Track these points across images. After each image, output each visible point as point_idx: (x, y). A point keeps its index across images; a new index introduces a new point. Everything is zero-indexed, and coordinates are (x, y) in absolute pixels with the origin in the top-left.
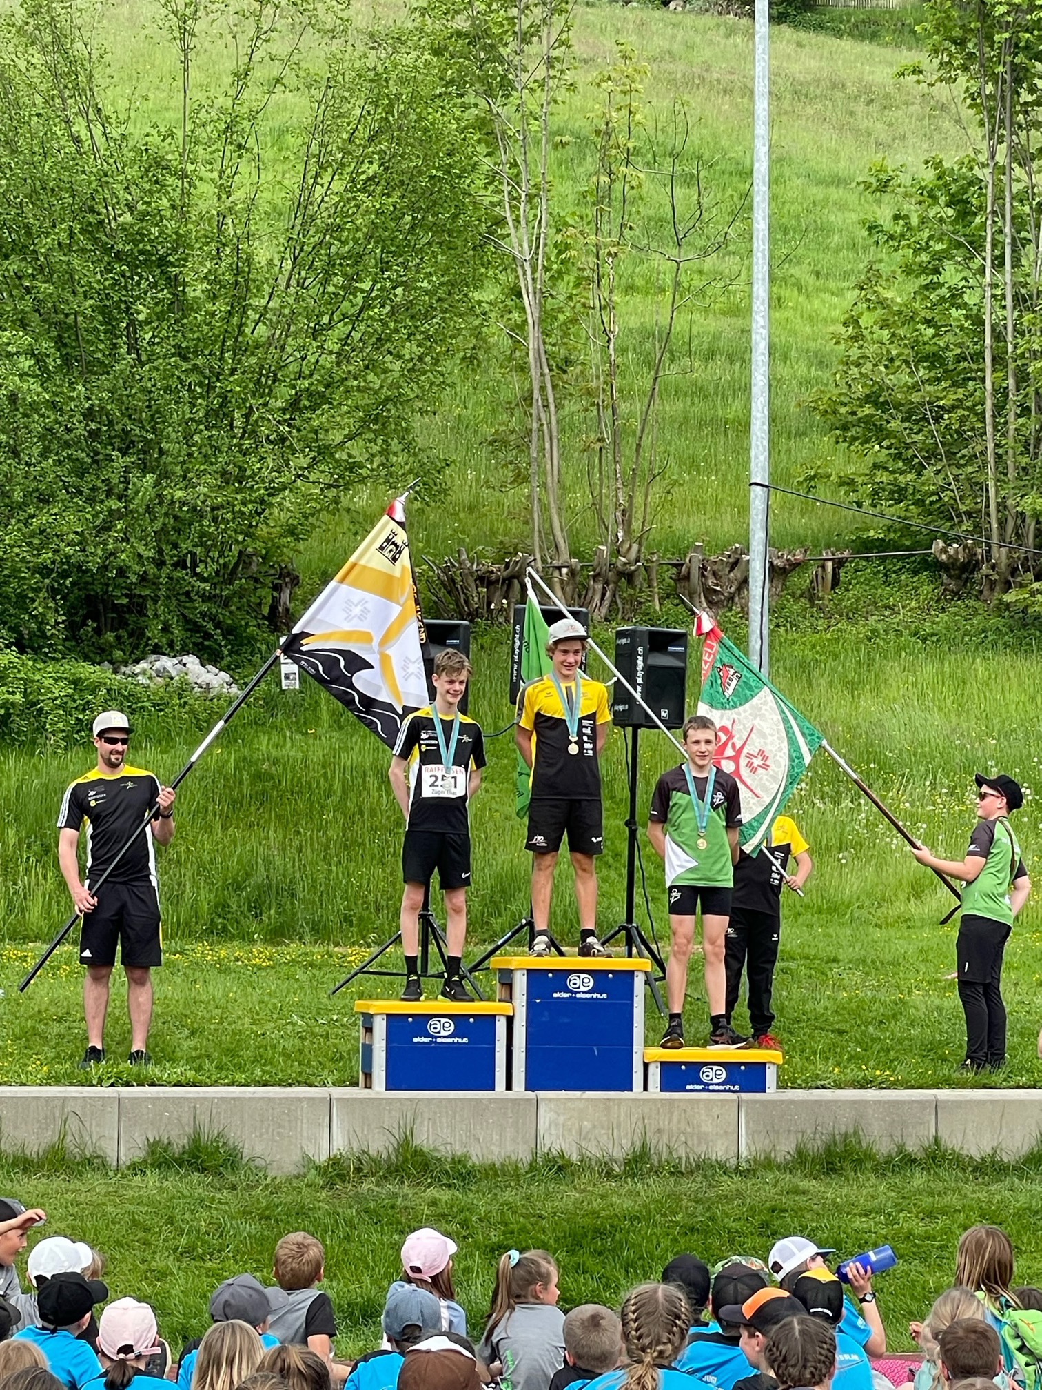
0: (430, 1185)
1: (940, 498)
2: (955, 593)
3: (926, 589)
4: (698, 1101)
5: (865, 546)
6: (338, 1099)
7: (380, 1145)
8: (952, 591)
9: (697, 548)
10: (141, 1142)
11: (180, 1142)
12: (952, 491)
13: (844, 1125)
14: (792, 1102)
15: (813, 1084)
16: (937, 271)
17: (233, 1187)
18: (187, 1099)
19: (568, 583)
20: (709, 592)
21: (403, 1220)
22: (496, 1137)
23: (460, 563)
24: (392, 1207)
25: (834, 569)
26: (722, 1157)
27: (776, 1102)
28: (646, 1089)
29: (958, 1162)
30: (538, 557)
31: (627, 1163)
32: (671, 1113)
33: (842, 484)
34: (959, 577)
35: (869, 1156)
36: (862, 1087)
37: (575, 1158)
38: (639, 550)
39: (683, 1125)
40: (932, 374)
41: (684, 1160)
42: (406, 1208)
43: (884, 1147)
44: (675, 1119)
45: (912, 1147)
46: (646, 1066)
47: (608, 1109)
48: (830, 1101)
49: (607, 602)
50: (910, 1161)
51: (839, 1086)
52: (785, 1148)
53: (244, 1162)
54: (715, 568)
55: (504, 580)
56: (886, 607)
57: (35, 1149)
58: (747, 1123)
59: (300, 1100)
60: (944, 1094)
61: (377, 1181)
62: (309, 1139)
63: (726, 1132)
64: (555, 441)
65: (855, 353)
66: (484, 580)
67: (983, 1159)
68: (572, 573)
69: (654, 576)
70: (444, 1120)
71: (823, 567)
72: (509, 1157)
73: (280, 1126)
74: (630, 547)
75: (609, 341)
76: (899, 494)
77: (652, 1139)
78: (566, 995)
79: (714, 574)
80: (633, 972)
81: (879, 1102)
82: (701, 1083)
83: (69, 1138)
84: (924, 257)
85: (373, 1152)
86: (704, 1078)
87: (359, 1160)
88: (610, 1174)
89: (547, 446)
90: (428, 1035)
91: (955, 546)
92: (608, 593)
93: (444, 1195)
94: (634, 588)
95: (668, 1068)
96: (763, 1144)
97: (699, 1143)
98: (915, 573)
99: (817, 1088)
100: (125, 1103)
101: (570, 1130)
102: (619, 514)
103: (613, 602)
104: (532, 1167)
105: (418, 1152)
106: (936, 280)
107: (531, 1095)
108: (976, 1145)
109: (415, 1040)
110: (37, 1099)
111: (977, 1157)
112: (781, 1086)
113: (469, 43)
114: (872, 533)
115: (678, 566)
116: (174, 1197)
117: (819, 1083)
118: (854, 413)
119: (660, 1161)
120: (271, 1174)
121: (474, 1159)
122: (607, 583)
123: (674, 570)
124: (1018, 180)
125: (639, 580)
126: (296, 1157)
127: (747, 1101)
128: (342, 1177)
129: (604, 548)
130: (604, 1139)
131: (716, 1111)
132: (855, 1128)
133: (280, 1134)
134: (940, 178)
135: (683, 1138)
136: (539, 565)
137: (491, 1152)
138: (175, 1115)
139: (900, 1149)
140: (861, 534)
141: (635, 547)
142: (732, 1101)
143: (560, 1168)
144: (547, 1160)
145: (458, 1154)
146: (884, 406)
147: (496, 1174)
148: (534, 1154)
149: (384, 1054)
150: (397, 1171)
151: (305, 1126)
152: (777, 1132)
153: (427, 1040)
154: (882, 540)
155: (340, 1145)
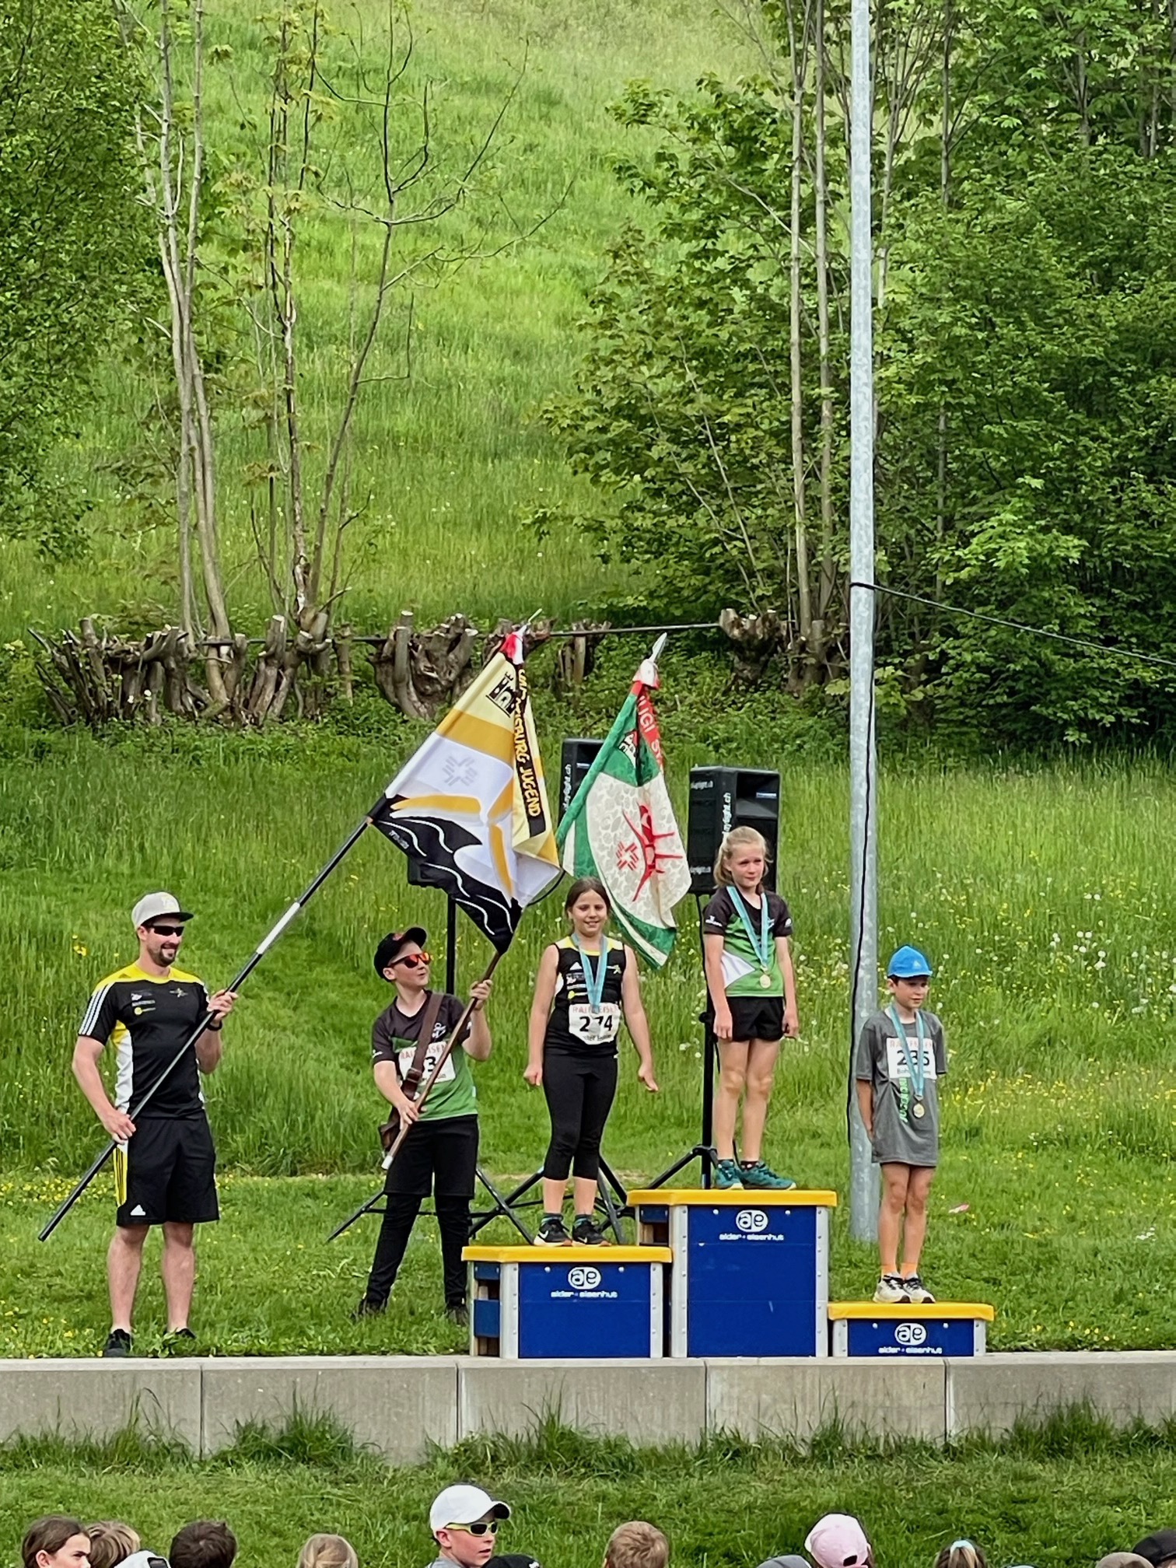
0: (584, 1476)
1: (725, 550)
2: (753, 682)
3: (706, 678)
4: (898, 1367)
5: (618, 617)
6: (467, 1370)
7: (519, 1427)
8: (746, 680)
9: (403, 620)
10: (230, 1427)
11: (278, 1427)
12: (743, 541)
13: (1072, 1395)
14: (1003, 1366)
15: (1012, 1345)
16: (712, 235)
17: (355, 1480)
18: (285, 1371)
19: (230, 667)
20: (420, 679)
22: (657, 1414)
23: (83, 639)
24: (554, 1503)
25: (587, 648)
26: (928, 1439)
27: (988, 1367)
28: (830, 1353)
30: (190, 630)
31: (815, 1445)
32: (865, 1382)
33: (587, 529)
34: (756, 661)
35: (1104, 1435)
36: (1070, 1349)
37: (752, 1440)
38: (327, 624)
39: (880, 1397)
40: (711, 376)
41: (882, 1441)
42: (569, 1504)
43: (1119, 1422)
45: (1152, 1422)
46: (831, 1324)
47: (790, 1378)
48: (1053, 1366)
49: (283, 693)
50: (1150, 1439)
51: (1042, 1347)
52: (1001, 1425)
53: (357, 1449)
54: (430, 646)
55: (144, 663)
57: (101, 1436)
58: (956, 1395)
59: (420, 1371)
61: (520, 1472)
62: (433, 1420)
63: (931, 1405)
64: (209, 468)
65: (605, 346)
66: (116, 662)
68: (237, 653)
69: (345, 658)
70: (595, 1395)
71: (572, 645)
72: (674, 1440)
73: (398, 1404)
74: (315, 618)
75: (284, 330)
76: (660, 543)
77: (845, 1415)
78: (735, 1237)
79: (428, 655)
80: (814, 1208)
82: (896, 1344)
83: (142, 1422)
84: (695, 215)
85: (511, 1437)
86: (899, 1339)
87: (496, 1445)
88: (797, 1461)
89: (199, 475)
90: (569, 1288)
91: (752, 617)
92: (285, 682)
93: (608, 1487)
94: (320, 674)
95: (857, 1326)
96: (978, 1420)
97: (900, 1420)
98: (690, 653)
99: (1018, 1350)
100: (211, 1379)
101: (746, 1405)
102: (298, 570)
103: (291, 693)
104: (702, 1451)
105: (566, 1435)
106: (710, 246)
107: (698, 1362)
109: (554, 1295)
110: (102, 1373)
112: (991, 1349)
114: (630, 600)
115: (379, 643)
117: (1019, 1344)
118: (603, 430)
119: (854, 1443)
120: (392, 1465)
121: (633, 1442)
122: (283, 667)
123: (373, 649)
124: (832, 115)
125: (325, 665)
126: (417, 1442)
127: (956, 1367)
128: (476, 1468)
129: (281, 618)
130: (787, 1416)
131: (919, 1379)
132: (1085, 1398)
133: (397, 1414)
134: (718, 106)
135: (881, 1413)
136: (191, 643)
137: (652, 1434)
138: (271, 1391)
139: (1139, 1424)
140: (615, 601)
141: (323, 617)
142: (937, 1367)
143: (737, 1453)
144: (719, 1443)
145: (612, 1436)
146: (644, 421)
147: (660, 1460)
148: (703, 1436)
149: (516, 1313)
150: (539, 1458)
151: (427, 1404)
152: (993, 1406)
153: (568, 1294)
154: (645, 608)
155: (470, 1426)
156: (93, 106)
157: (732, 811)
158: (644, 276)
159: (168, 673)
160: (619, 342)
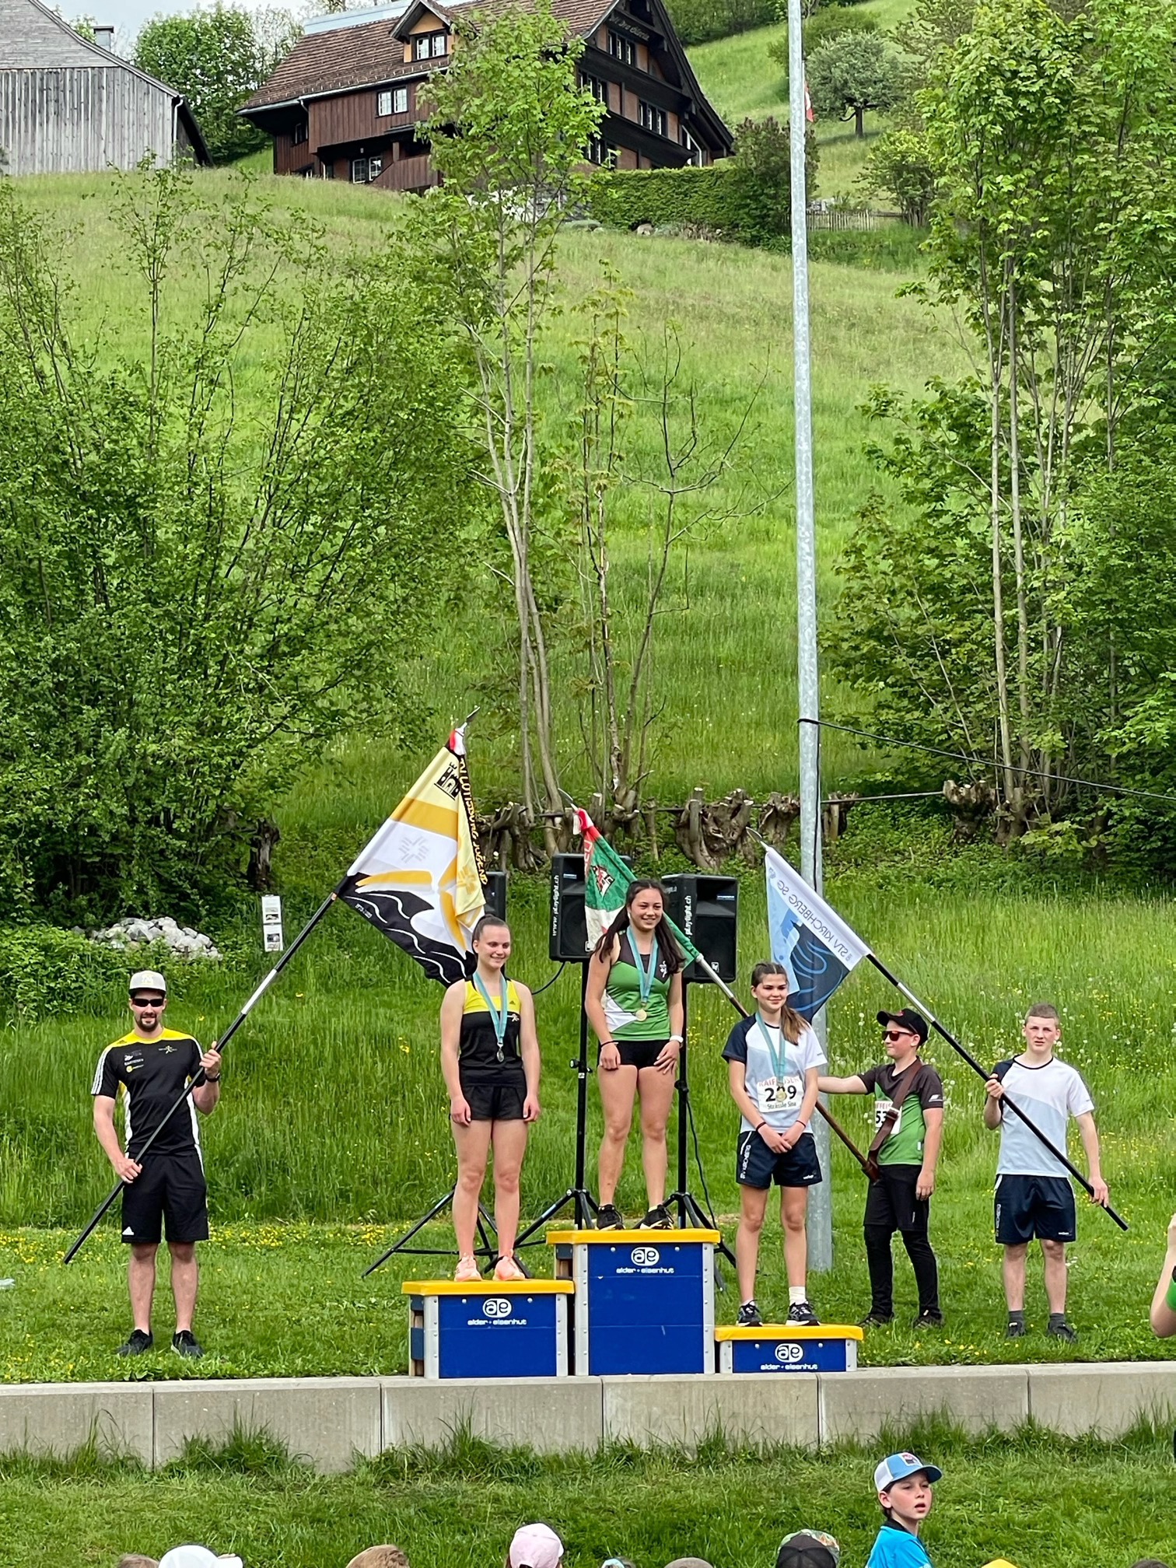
0: (489, 1482)
1: (950, 737)
2: (969, 836)
3: (937, 833)
4: (775, 1382)
5: (871, 789)
6: (388, 1389)
7: (435, 1438)
8: (965, 834)
9: (696, 794)
10: (178, 1441)
11: (219, 1439)
12: (962, 729)
13: (931, 1404)
14: (873, 1381)
15: (894, 1361)
16: (940, 498)
17: (280, 1488)
18: (227, 1392)
19: (562, 834)
20: (710, 840)
21: (464, 1518)
22: (559, 1426)
24: (452, 1505)
25: (840, 813)
26: (801, 1443)
27: (857, 1381)
28: (717, 1370)
29: (1053, 1442)
30: (530, 806)
31: (700, 1451)
32: (746, 1395)
33: (846, 723)
34: (972, 820)
35: (959, 1438)
36: (946, 1364)
37: (644, 1447)
38: (636, 798)
39: (759, 1409)
40: (938, 605)
41: (761, 1446)
42: (467, 1506)
43: (974, 1428)
44: (751, 1401)
45: (1004, 1428)
46: (717, 1345)
47: (677, 1392)
48: (915, 1379)
50: (1003, 1443)
51: (921, 1363)
52: (868, 1431)
53: (290, 1460)
54: (716, 814)
55: (495, 831)
56: (896, 852)
57: (64, 1452)
58: (827, 1405)
59: (348, 1391)
60: (1035, 1369)
61: (433, 1478)
62: (359, 1433)
63: (805, 1415)
64: (545, 684)
65: (856, 585)
67: (1080, 1439)
68: (566, 822)
69: (652, 823)
70: (503, 1409)
71: (829, 811)
72: (574, 1448)
73: (327, 1420)
74: (627, 794)
75: (600, 577)
76: (906, 734)
77: (727, 1424)
78: (630, 1271)
79: (716, 821)
80: (700, 1244)
81: (968, 1379)
82: (776, 1362)
83: (100, 1439)
84: (927, 484)
85: (428, 1446)
86: (779, 1357)
87: (414, 1455)
88: (682, 1464)
89: (537, 689)
90: (484, 1317)
91: (967, 786)
93: (507, 1491)
94: (632, 837)
95: (740, 1346)
96: (845, 1427)
97: (777, 1427)
98: (925, 815)
99: (898, 1365)
100: (160, 1400)
101: (638, 1417)
102: (614, 759)
104: (599, 1458)
105: (477, 1445)
106: (939, 508)
107: (596, 1379)
108: (1072, 1424)
109: (470, 1323)
110: (64, 1397)
111: (1073, 1436)
112: (861, 1364)
113: (450, 268)
114: (879, 776)
115: (678, 813)
116: (216, 1500)
117: (900, 1360)
118: (856, 648)
119: (735, 1447)
120: (319, 1473)
121: (536, 1449)
123: (673, 817)
124: (1025, 403)
125: (636, 829)
126: (345, 1453)
127: (827, 1381)
128: (396, 1474)
129: (599, 795)
130: (676, 1426)
131: (794, 1393)
132: (943, 1407)
133: (327, 1429)
134: (941, 400)
135: (759, 1422)
136: (532, 815)
137: (555, 1443)
138: (214, 1410)
139: (992, 1430)
140: (867, 777)
141: (632, 793)
142: (811, 1381)
143: (629, 1459)
144: (614, 1450)
145: (520, 1445)
146: (888, 640)
147: (561, 1466)
148: (601, 1443)
149: (437, 1339)
150: (454, 1465)
151: (354, 1419)
152: (860, 1415)
153: (483, 1322)
154: (890, 782)
155: (392, 1438)
156: (423, 406)
157: (693, 911)
158: (887, 533)
159: (514, 838)
160: (866, 581)
